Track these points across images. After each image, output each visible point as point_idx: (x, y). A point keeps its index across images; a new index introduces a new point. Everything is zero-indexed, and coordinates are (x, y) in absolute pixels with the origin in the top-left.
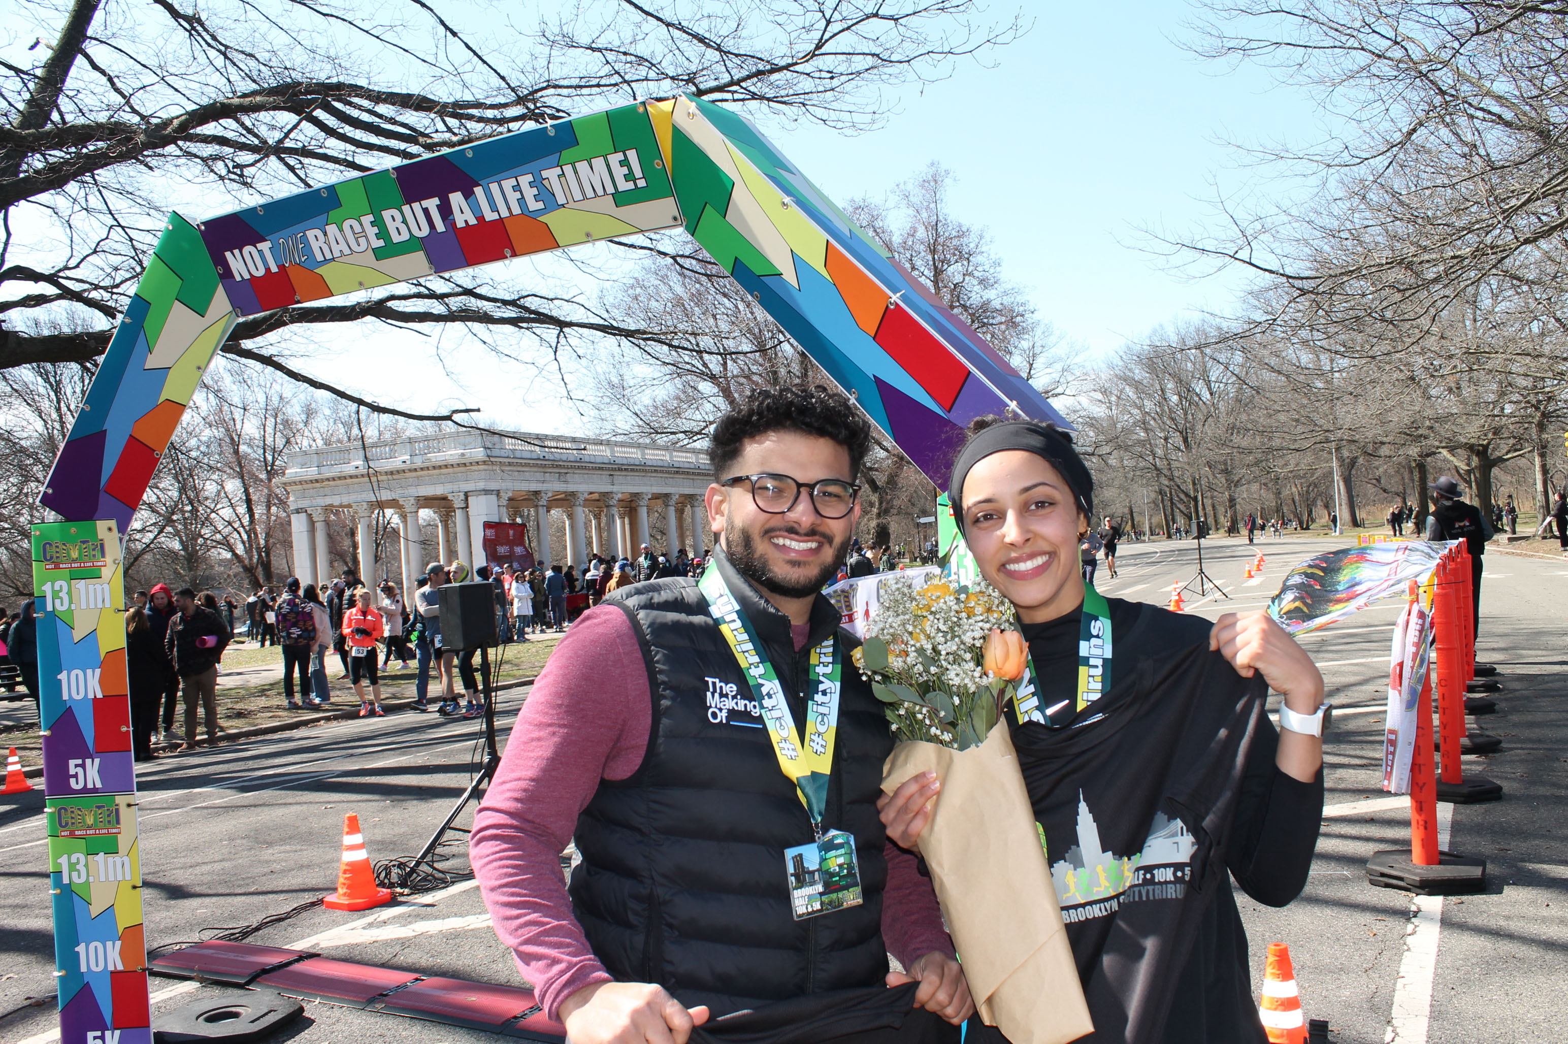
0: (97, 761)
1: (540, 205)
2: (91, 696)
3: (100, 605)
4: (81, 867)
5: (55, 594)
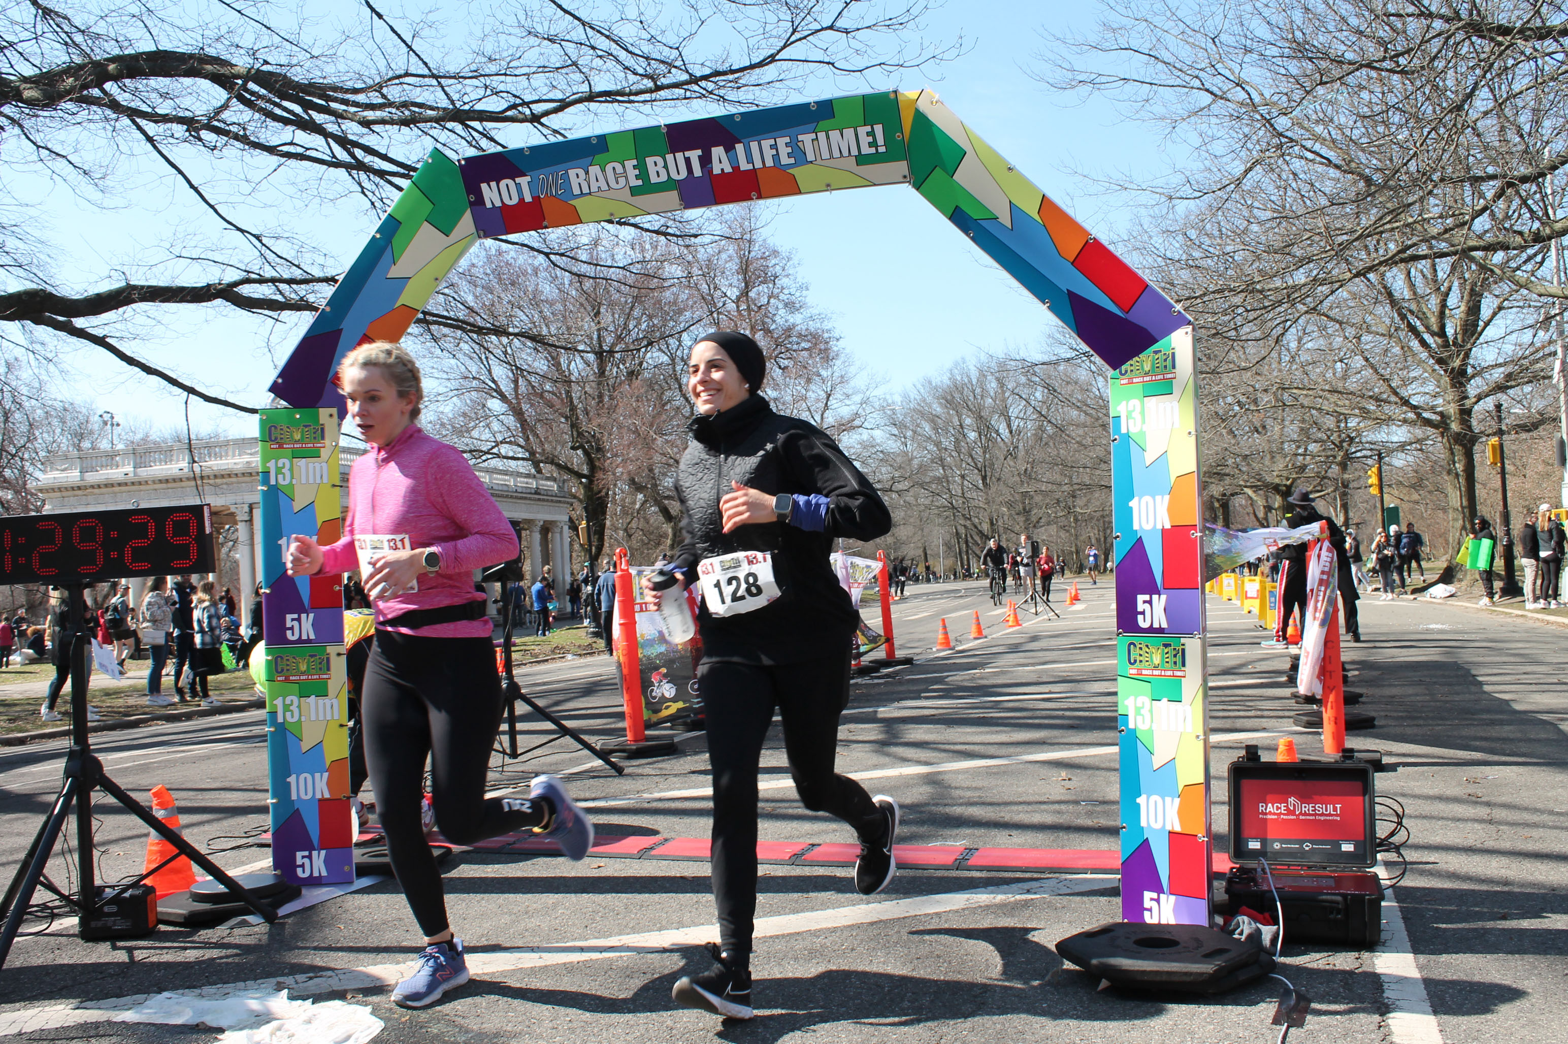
0: (311, 616)
1: (792, 161)
3: (318, 481)
4: (294, 708)
5: (279, 471)
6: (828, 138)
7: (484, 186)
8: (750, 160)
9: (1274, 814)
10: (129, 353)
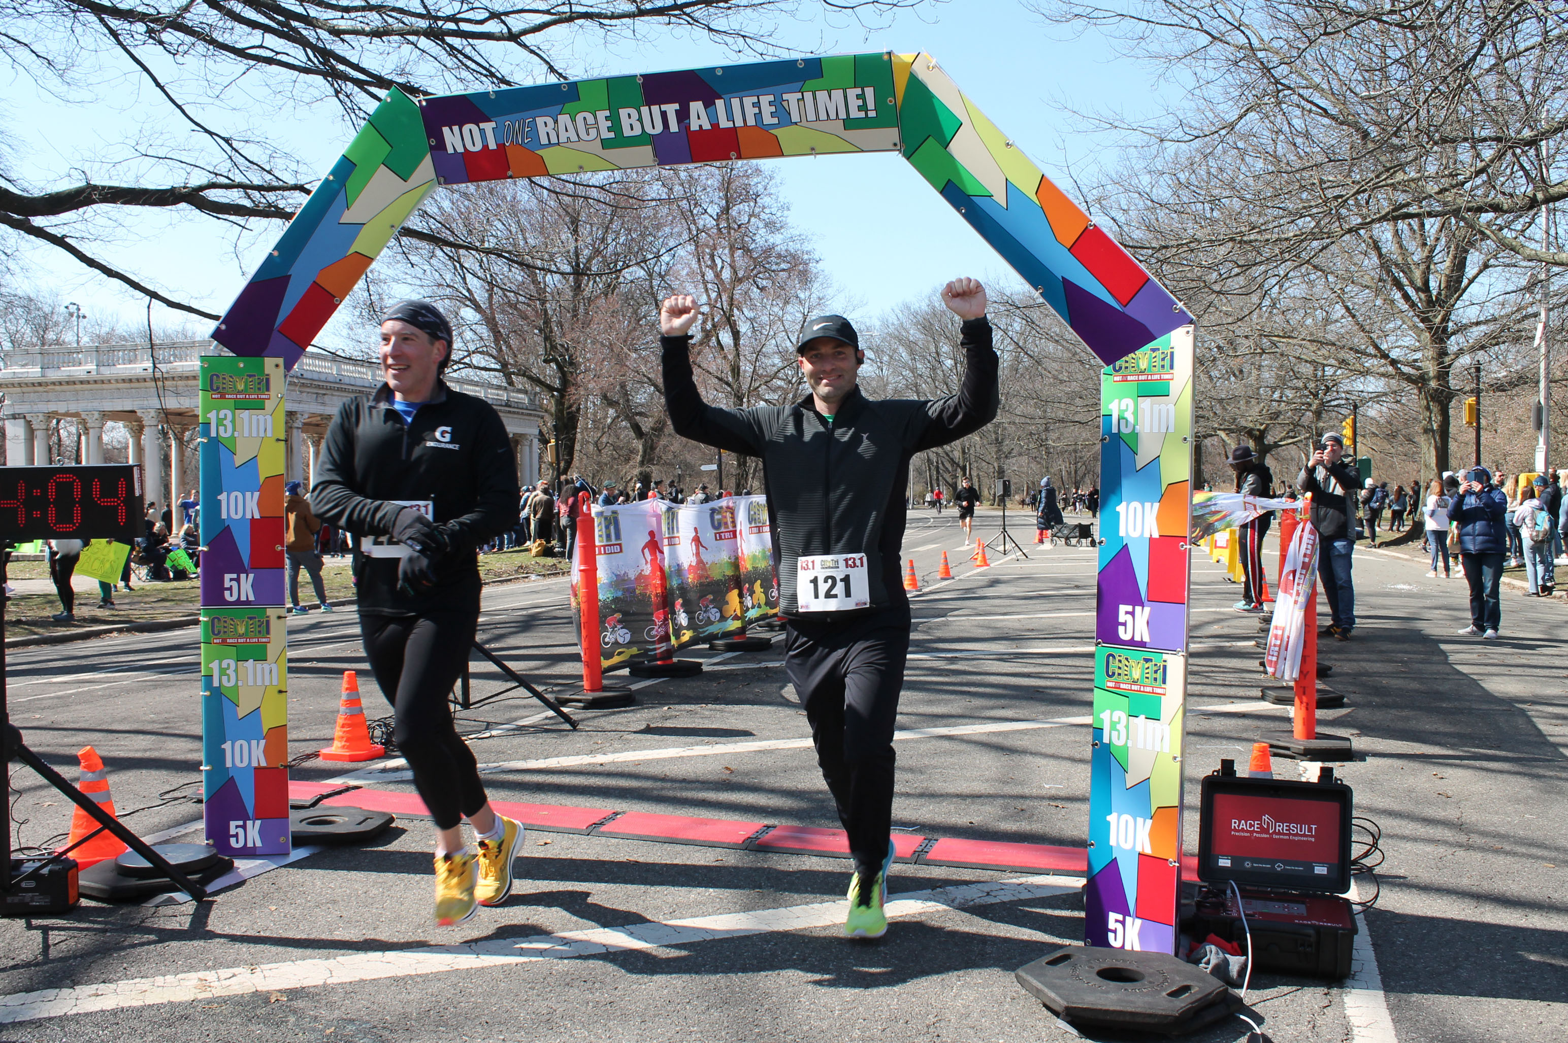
0: (251, 576)
1: (775, 121)
2: (249, 516)
3: (262, 434)
4: (231, 672)
5: (220, 422)
6: (815, 98)
7: (446, 130)
8: (730, 117)
9: (1247, 831)
10: (89, 255)
